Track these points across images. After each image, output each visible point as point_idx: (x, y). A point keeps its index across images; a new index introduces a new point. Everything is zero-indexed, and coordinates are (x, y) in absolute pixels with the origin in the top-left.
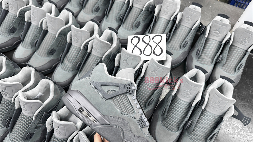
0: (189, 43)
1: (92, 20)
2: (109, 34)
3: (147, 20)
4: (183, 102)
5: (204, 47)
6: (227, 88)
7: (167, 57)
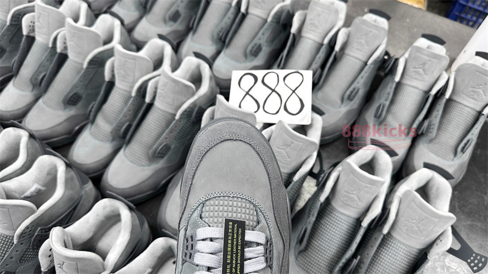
0: (361, 93)
1: (161, 37)
2: (193, 67)
3: (276, 42)
4: (342, 217)
5: (392, 102)
6: (438, 189)
7: (312, 120)
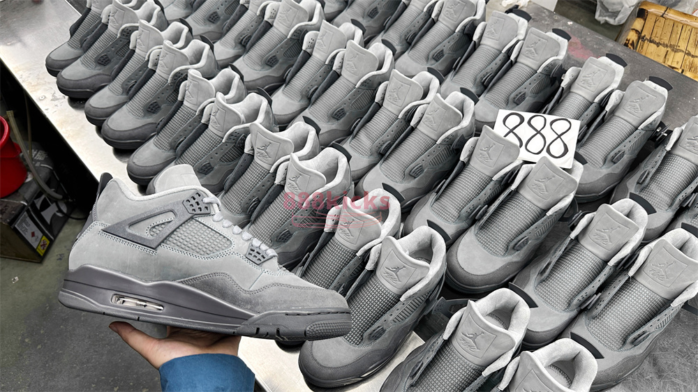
0: (626, 158)
1: (430, 71)
2: (458, 102)
3: (540, 95)
4: (589, 255)
5: (658, 171)
7: (573, 166)
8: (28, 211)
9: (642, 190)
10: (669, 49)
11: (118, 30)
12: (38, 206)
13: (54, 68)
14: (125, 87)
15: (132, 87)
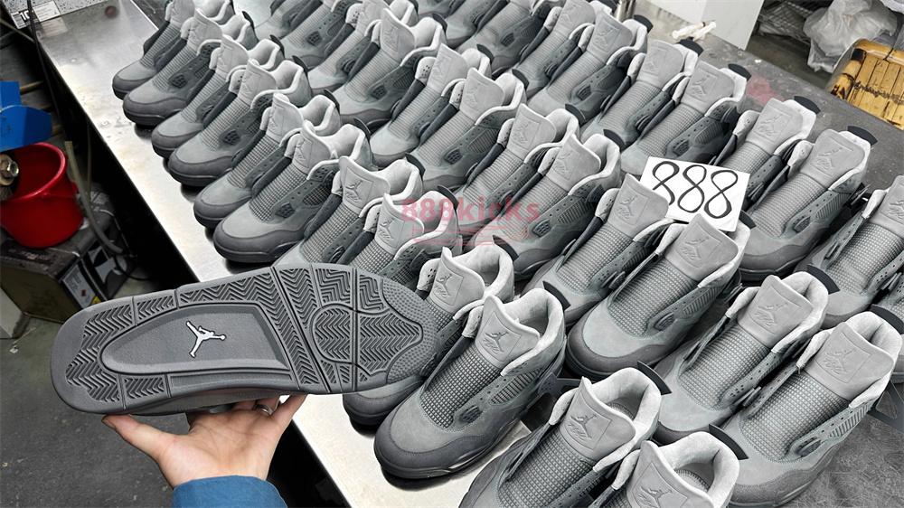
0: (813, 227)
1: (569, 108)
2: (600, 146)
3: (708, 145)
5: (852, 243)
7: (737, 229)
8: (80, 264)
9: (830, 267)
10: (891, 100)
11: (198, 46)
12: (93, 259)
13: (121, 90)
14: (200, 112)
15: (207, 113)
